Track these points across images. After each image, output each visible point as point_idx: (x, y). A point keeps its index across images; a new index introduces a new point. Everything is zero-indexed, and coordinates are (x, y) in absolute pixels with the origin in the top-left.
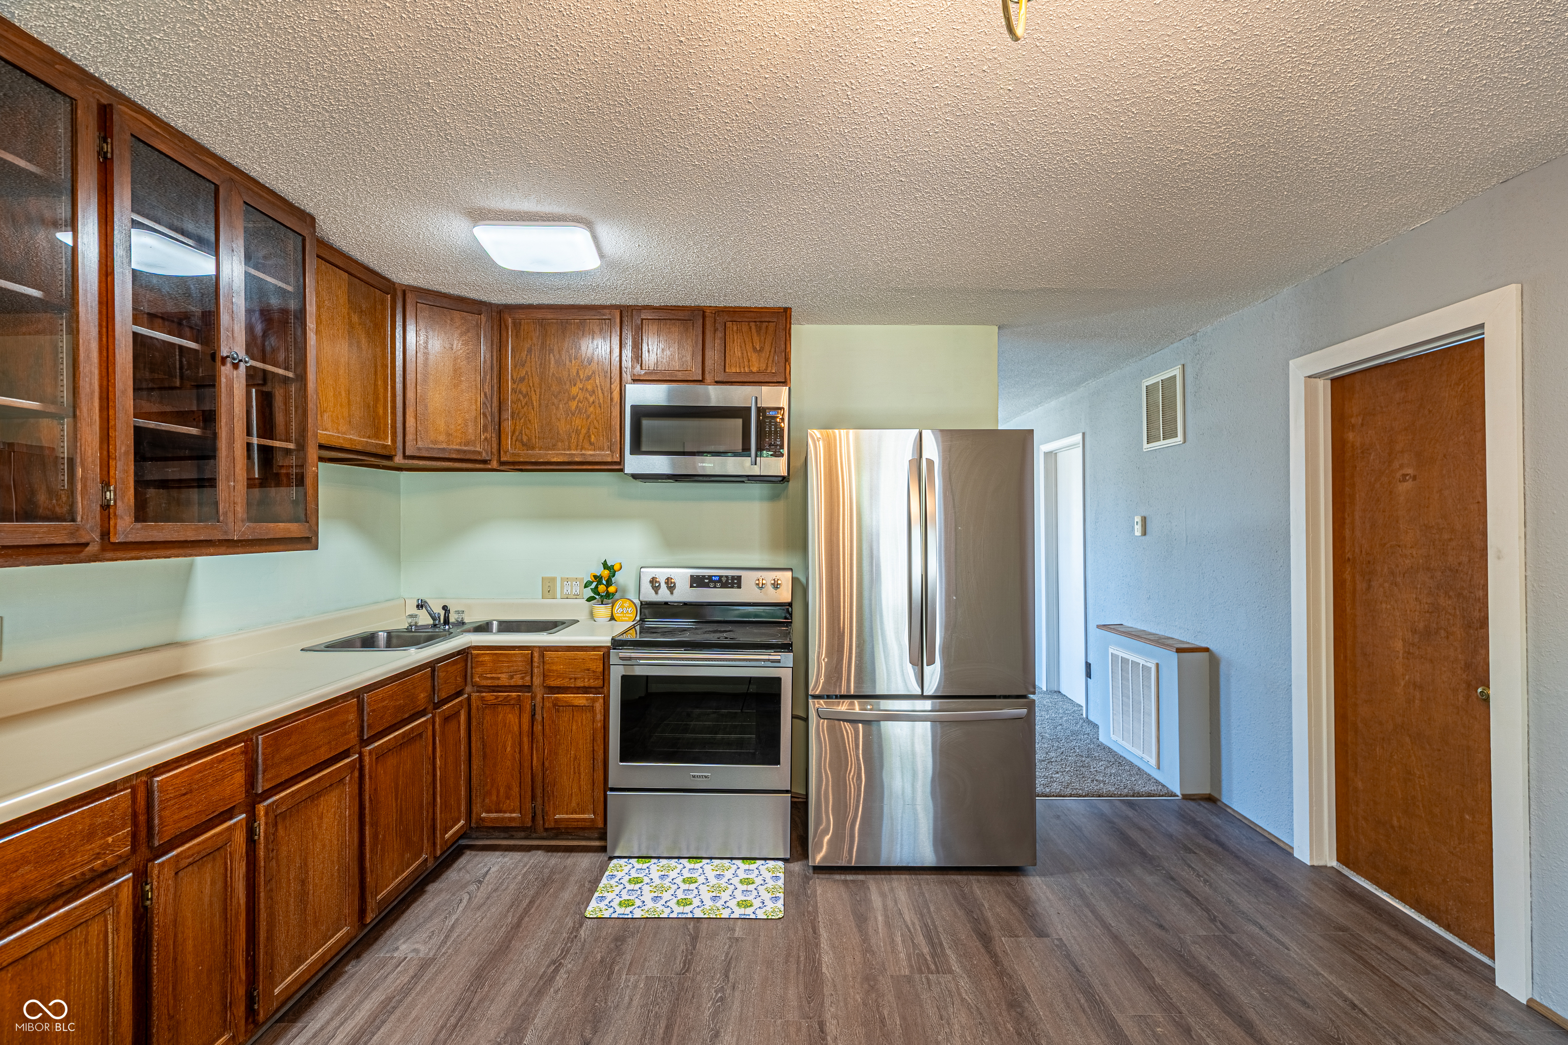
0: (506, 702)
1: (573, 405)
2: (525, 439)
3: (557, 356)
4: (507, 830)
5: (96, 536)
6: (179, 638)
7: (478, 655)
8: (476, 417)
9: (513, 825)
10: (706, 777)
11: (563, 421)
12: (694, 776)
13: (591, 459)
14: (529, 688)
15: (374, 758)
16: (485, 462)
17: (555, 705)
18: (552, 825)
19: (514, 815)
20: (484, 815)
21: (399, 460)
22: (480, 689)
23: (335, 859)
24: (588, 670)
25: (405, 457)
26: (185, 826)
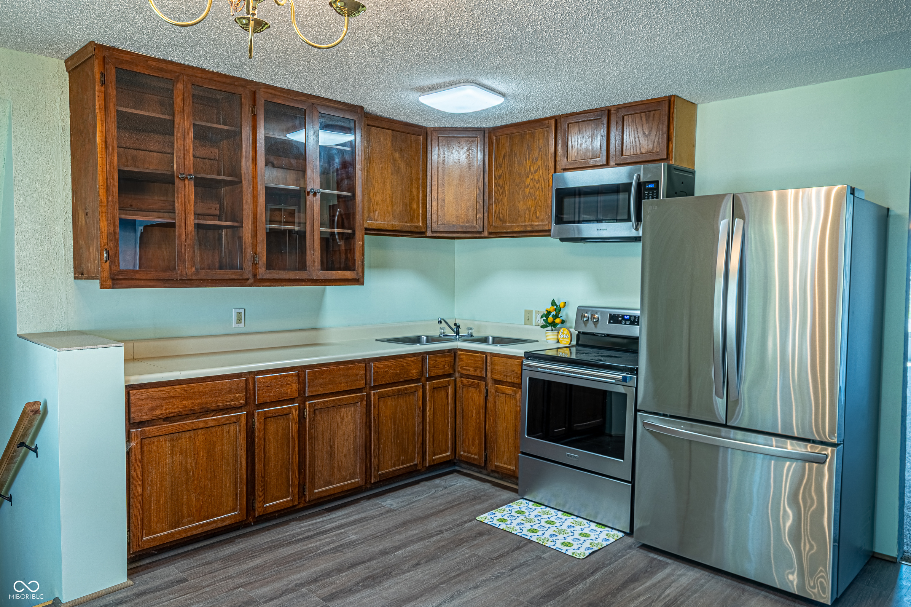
0: (472, 385)
1: (527, 191)
2: (501, 216)
3: (519, 158)
4: (470, 464)
5: (250, 276)
6: (318, 326)
7: (460, 354)
8: (474, 205)
9: (475, 463)
10: (576, 457)
11: (521, 203)
12: (568, 455)
13: (536, 228)
14: (483, 379)
15: (377, 397)
16: (479, 232)
17: (496, 391)
18: (494, 468)
19: (476, 457)
20: (462, 453)
21: (429, 233)
22: (462, 376)
23: (352, 442)
24: (513, 371)
25: (432, 232)
26: (268, 400)
